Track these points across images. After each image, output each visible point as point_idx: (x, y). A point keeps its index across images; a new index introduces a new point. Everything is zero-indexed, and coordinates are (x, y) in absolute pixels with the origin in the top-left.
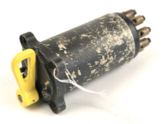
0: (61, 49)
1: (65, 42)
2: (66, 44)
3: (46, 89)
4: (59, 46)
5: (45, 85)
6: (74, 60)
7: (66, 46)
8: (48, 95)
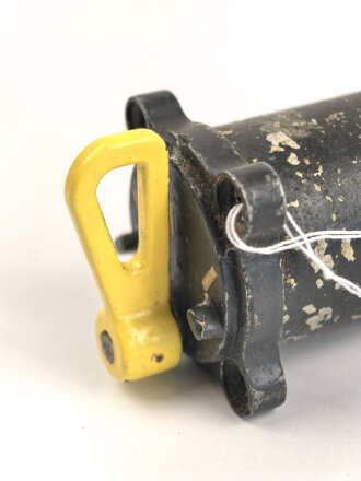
0: (275, 148)
1: (297, 128)
2: (301, 134)
3: (205, 303)
4: (269, 138)
5: (201, 287)
6: (326, 192)
7: (298, 141)
8: (211, 327)
